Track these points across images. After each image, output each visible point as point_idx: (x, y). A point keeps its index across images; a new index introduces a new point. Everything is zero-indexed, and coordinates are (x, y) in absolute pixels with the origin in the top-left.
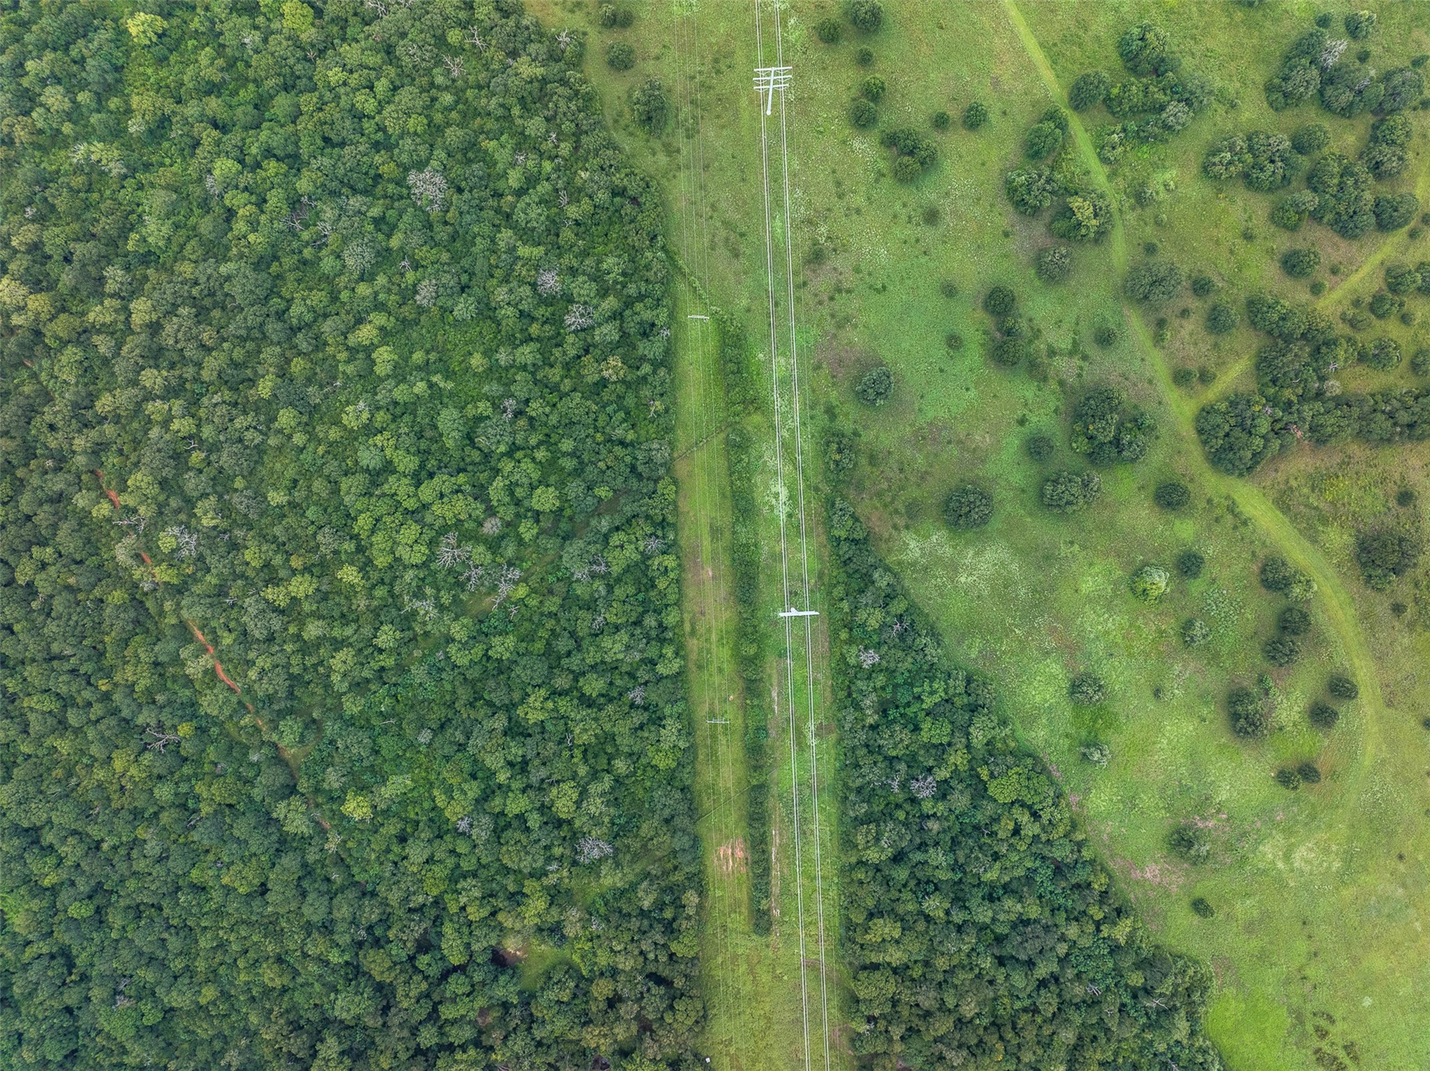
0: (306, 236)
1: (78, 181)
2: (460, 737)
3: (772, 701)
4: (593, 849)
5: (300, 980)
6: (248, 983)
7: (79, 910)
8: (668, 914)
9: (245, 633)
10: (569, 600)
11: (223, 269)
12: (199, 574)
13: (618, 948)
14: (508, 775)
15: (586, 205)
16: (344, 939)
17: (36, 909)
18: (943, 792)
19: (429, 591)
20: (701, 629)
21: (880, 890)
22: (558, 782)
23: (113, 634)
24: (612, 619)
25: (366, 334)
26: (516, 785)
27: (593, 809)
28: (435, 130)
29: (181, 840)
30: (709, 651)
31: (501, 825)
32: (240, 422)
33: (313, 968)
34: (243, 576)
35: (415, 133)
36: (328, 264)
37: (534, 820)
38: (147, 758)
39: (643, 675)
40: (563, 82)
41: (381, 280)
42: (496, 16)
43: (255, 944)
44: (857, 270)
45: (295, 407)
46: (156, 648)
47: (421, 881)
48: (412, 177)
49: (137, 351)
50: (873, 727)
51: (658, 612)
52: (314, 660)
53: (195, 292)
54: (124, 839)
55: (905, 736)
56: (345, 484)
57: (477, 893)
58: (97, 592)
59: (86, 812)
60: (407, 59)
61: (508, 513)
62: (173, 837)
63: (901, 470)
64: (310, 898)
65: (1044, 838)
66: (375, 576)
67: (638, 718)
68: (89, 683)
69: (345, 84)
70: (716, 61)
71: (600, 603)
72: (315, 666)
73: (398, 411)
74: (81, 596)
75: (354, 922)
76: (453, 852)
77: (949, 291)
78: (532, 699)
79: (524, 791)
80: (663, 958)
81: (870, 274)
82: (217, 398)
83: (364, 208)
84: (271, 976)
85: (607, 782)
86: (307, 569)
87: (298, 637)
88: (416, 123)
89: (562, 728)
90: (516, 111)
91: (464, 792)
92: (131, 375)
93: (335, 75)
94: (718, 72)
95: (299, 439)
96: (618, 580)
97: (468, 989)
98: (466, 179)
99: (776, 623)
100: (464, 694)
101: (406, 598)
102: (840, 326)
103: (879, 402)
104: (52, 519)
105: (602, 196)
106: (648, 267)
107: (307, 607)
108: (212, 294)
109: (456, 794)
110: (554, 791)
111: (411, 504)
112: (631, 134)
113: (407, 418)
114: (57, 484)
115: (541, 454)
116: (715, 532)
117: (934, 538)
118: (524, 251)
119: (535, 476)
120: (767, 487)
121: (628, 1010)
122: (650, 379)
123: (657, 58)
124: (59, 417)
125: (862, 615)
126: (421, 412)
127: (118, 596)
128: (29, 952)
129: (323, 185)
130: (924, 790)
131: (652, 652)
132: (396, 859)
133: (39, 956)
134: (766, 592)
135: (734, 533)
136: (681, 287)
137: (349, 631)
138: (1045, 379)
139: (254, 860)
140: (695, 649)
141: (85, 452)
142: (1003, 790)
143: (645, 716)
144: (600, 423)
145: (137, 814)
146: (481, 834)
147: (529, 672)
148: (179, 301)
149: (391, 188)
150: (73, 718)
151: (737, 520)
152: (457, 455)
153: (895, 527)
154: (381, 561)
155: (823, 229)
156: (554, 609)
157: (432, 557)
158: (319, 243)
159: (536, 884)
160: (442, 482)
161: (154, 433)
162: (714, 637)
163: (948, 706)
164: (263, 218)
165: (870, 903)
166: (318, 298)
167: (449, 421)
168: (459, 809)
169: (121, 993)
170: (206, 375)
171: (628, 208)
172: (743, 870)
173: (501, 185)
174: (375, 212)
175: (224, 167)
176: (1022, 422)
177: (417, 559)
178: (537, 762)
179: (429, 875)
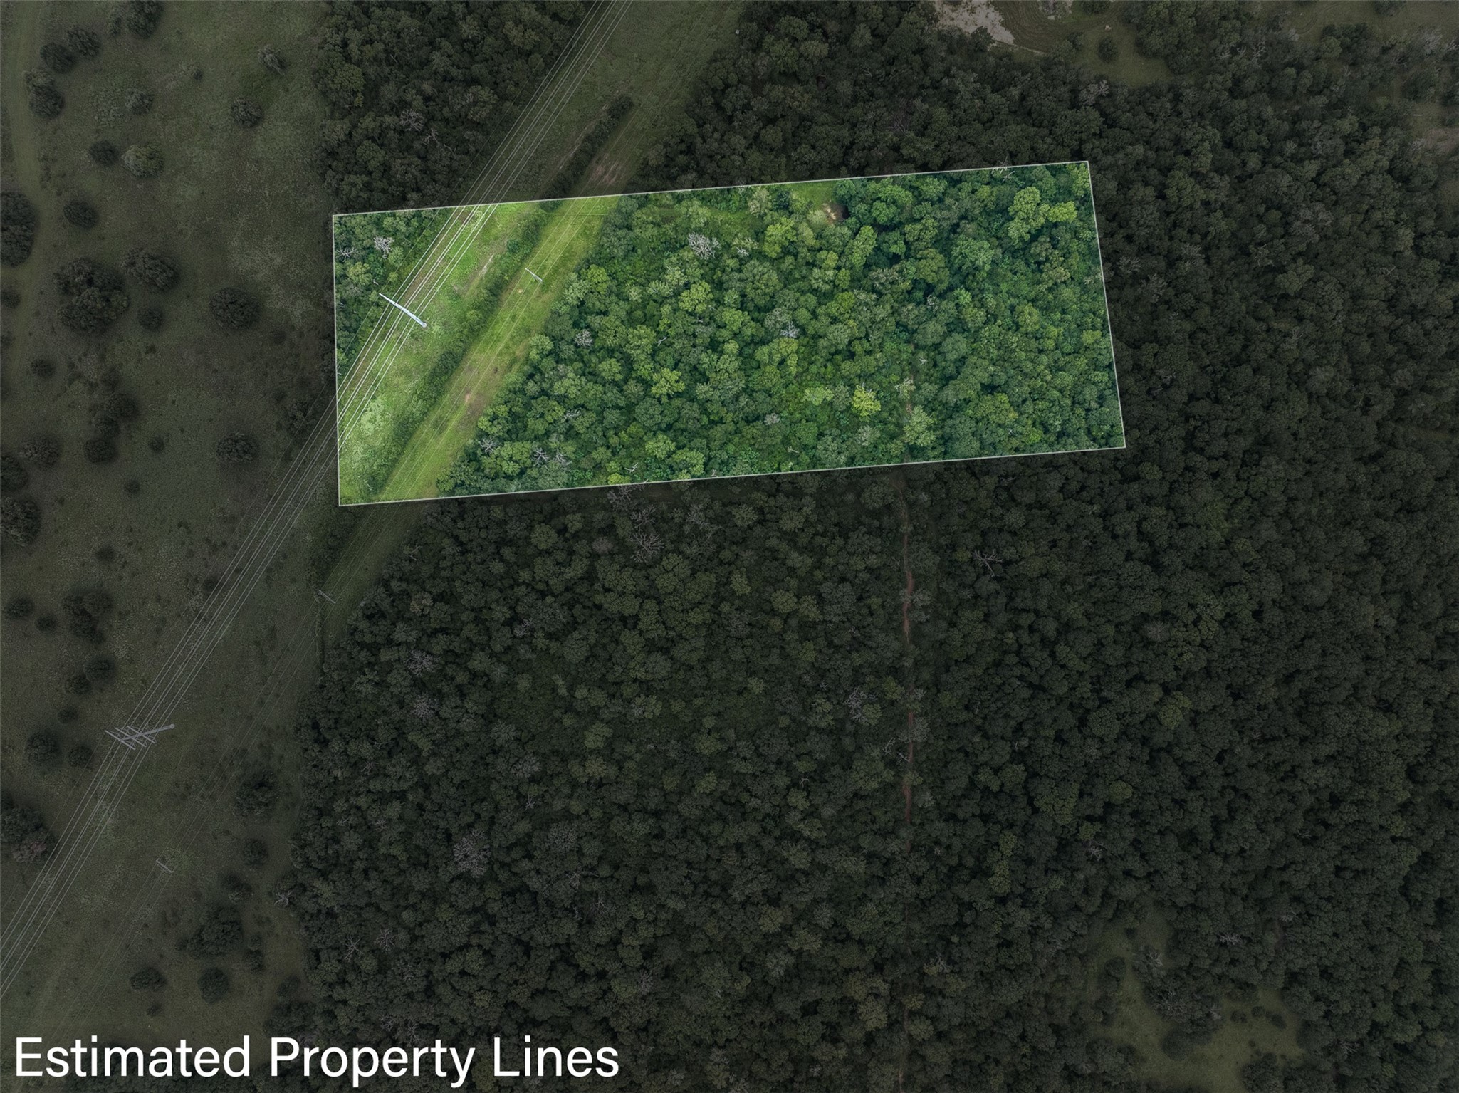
0: (596, 886)
1: (758, 1068)
2: (744, 400)
3: (490, 267)
4: (701, 245)
5: (1013, 301)
6: (1057, 326)
7: (1151, 471)
8: (682, 159)
9: (860, 599)
10: (586, 448)
11: (681, 905)
12: (865, 670)
13: (736, 157)
14: (726, 345)
15: (353, 748)
16: (948, 305)
17: (1187, 497)
18: (400, 107)
19: (687, 528)
20: (506, 360)
21: (503, 67)
22: (690, 314)
23: (970, 671)
24: (560, 410)
25: (596, 768)
26: (725, 333)
27: (678, 274)
28: (433, 897)
29: (1029, 472)
30: (512, 338)
31: (760, 311)
32: (745, 768)
33: (991, 302)
34: (830, 644)
35: (452, 906)
36: (592, 848)
37: (731, 296)
38: (1009, 553)
39: (568, 350)
40: (307, 862)
41: (558, 805)
42: (323, 955)
43: (1026, 351)
44: (191, 553)
45: (693, 749)
46: (942, 636)
47: (853, 310)
48: (477, 872)
49: (798, 890)
50: (418, 190)
51: (523, 391)
52: (818, 540)
53: (718, 905)
54: (1075, 503)
55: (397, 167)
56: (694, 659)
57: (816, 272)
58: (964, 716)
59: (1094, 547)
60: (418, 973)
61: (581, 547)
62: (1034, 479)
63: (266, 374)
64: (953, 356)
65: (350, 23)
66: (722, 571)
67: (595, 321)
68: (1020, 646)
69: (481, 988)
70: (184, 798)
71: (561, 428)
72: (823, 535)
73: (613, 689)
74: (979, 722)
75: (932, 316)
76: (815, 315)
77: (133, 488)
78: (664, 391)
79: (724, 326)
80: (709, 128)
81: (183, 543)
82: (755, 803)
83: (533, 873)
84: (1031, 317)
85: (653, 287)
86: (773, 612)
87: (818, 565)
88: (444, 913)
89: (662, 354)
90: (359, 865)
91: (770, 355)
92: (818, 874)
93: (482, 1000)
94: (188, 787)
95: (710, 722)
96: (536, 438)
97: (877, 204)
98: (435, 838)
99: (444, 324)
100: (718, 432)
101: (709, 536)
102: (234, 519)
103: (239, 435)
104: (963, 802)
105: (336, 746)
106: (343, 667)
107: (793, 583)
108: (707, 894)
109: (777, 358)
110: (699, 309)
111: (651, 605)
112: (288, 786)
113: (610, 678)
114: (939, 828)
115: (525, 575)
116: (440, 426)
117: (278, 306)
118: (425, 745)
119: (539, 560)
120: (376, 432)
121: (760, 105)
122: (398, 574)
123: (228, 833)
124: (900, 882)
125: (364, 279)
126: (596, 676)
127: (946, 700)
128: (1216, 466)
129: (553, 917)
130: (413, 118)
131: (548, 363)
132: (864, 341)
133: (1210, 458)
134: (433, 351)
135: (424, 414)
136: (331, 636)
137: (773, 542)
138: (112, 369)
139: (979, 416)
140: (521, 347)
141: (897, 837)
142: (351, 76)
143: (591, 319)
144: (462, 568)
145: (1052, 518)
146: (779, 315)
147: (651, 411)
148: (736, 907)
149: (503, 875)
150: (1050, 627)
151: (414, 422)
152: (592, 622)
153: (301, 335)
154: (707, 579)
155: (193, 603)
156: (602, 450)
157: (664, 552)
158: (590, 872)
159: (766, 248)
160: (612, 604)
161: (827, 812)
162: (501, 346)
163: (350, 168)
164: (620, 925)
165: (519, 64)
166: (618, 827)
167: (574, 650)
168: (783, 345)
169: (1164, 385)
170: (754, 829)
171: (324, 723)
172: (606, 156)
173: (410, 814)
174: (526, 864)
175: (623, 990)
176: (152, 349)
177: (674, 559)
178: (699, 341)
179: (842, 310)
